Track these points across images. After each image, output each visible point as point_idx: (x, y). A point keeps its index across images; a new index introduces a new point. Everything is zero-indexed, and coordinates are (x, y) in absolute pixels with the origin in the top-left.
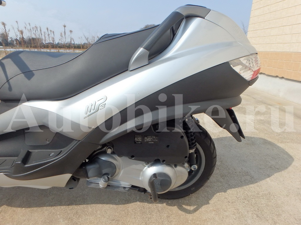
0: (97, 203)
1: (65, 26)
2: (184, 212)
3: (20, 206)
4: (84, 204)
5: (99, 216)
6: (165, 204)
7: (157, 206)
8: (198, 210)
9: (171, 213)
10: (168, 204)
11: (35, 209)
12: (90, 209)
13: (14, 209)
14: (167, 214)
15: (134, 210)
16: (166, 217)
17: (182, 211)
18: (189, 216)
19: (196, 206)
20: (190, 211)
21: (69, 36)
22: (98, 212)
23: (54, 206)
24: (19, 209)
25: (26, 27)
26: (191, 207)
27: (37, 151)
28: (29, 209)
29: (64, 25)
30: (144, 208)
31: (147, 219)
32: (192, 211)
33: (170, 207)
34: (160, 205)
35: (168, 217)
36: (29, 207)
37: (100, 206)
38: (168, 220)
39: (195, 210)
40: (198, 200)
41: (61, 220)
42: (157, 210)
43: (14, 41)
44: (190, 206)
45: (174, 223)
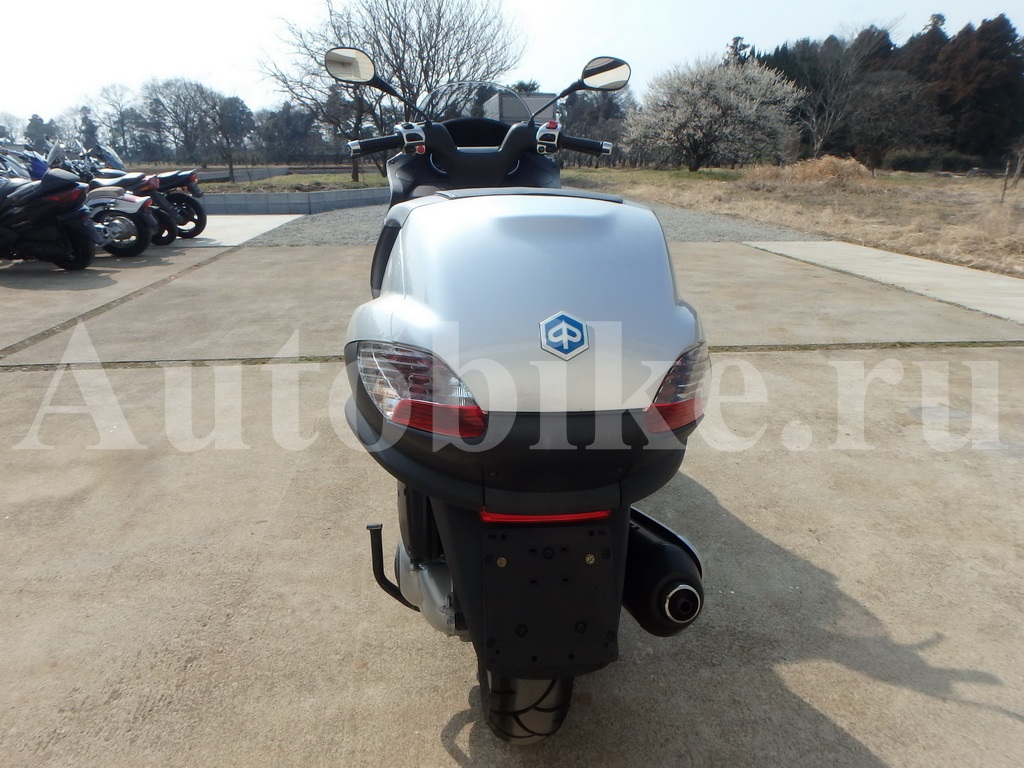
2: (450, 723)
8: (457, 759)
9: (445, 696)
10: (475, 692)
14: (443, 687)
16: (435, 684)
18: (433, 735)
19: (468, 755)
20: (454, 737)
26: (467, 744)
32: (452, 743)
33: (467, 695)
38: (426, 688)
39: (455, 753)
42: (456, 668)
44: (471, 742)
45: (417, 699)
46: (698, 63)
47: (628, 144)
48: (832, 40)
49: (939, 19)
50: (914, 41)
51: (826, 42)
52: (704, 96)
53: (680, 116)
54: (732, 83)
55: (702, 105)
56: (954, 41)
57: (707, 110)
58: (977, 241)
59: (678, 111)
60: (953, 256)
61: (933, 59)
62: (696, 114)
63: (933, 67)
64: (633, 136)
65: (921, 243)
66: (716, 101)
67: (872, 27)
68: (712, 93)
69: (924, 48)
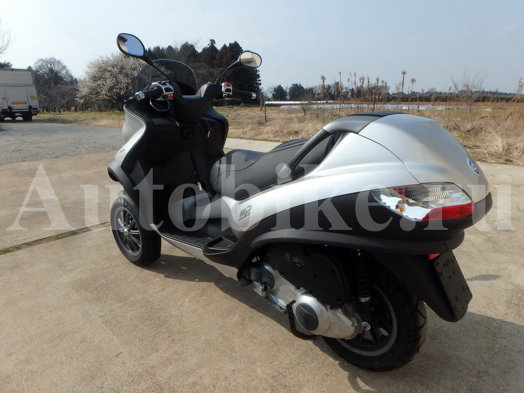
0: (274, 319)
1: (404, 73)
2: (351, 384)
3: (221, 289)
4: (264, 314)
5: (266, 330)
6: (337, 362)
7: (327, 358)
9: (334, 375)
10: (341, 365)
11: (229, 296)
12: (264, 321)
13: (217, 288)
14: (328, 372)
15: (299, 346)
16: (324, 373)
17: (349, 381)
19: (373, 390)
20: (360, 388)
21: (409, 87)
22: (268, 327)
23: (242, 302)
24: (220, 290)
25: (349, 80)
26: (367, 386)
27: (227, 240)
28: (225, 294)
29: (402, 71)
30: (311, 351)
31: (303, 361)
33: (340, 369)
34: (331, 359)
35: (327, 375)
36: (226, 293)
37: (274, 323)
38: (323, 377)
40: (386, 387)
41: (237, 315)
42: (322, 362)
43: (348, 93)
44: (367, 384)
45: (326, 384)
46: (113, 55)
47: (81, 98)
48: (170, 47)
49: (213, 41)
50: (205, 50)
51: (167, 48)
52: (121, 72)
53: (110, 82)
54: (134, 66)
55: (121, 77)
56: (221, 51)
57: (124, 80)
58: (277, 132)
59: (108, 80)
60: (271, 138)
61: (214, 58)
62: (118, 82)
63: (215, 62)
64: (84, 93)
65: (257, 135)
66: (127, 75)
67: (187, 43)
68: (124, 71)
69: (210, 53)
